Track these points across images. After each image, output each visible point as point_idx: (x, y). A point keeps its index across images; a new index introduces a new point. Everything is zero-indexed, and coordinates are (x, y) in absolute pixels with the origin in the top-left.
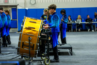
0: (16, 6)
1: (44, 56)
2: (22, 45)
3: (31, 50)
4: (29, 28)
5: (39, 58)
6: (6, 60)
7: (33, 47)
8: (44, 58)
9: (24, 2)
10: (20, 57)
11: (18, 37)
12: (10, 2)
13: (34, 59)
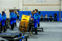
0: (19, 10)
1: (30, 32)
2: (21, 26)
3: (25, 29)
4: (24, 19)
5: (28, 33)
6: (13, 33)
7: (26, 28)
8: (30, 33)
9: (22, 8)
10: (20, 32)
11: (19, 23)
12: (16, 8)
13: (26, 33)
